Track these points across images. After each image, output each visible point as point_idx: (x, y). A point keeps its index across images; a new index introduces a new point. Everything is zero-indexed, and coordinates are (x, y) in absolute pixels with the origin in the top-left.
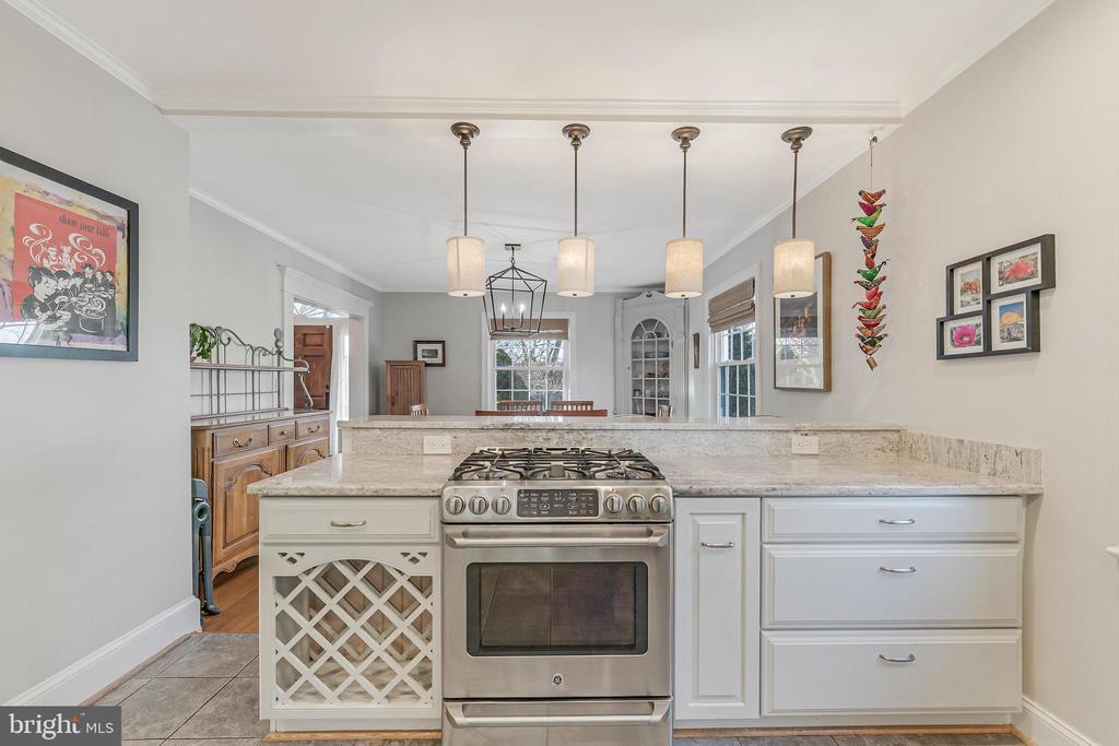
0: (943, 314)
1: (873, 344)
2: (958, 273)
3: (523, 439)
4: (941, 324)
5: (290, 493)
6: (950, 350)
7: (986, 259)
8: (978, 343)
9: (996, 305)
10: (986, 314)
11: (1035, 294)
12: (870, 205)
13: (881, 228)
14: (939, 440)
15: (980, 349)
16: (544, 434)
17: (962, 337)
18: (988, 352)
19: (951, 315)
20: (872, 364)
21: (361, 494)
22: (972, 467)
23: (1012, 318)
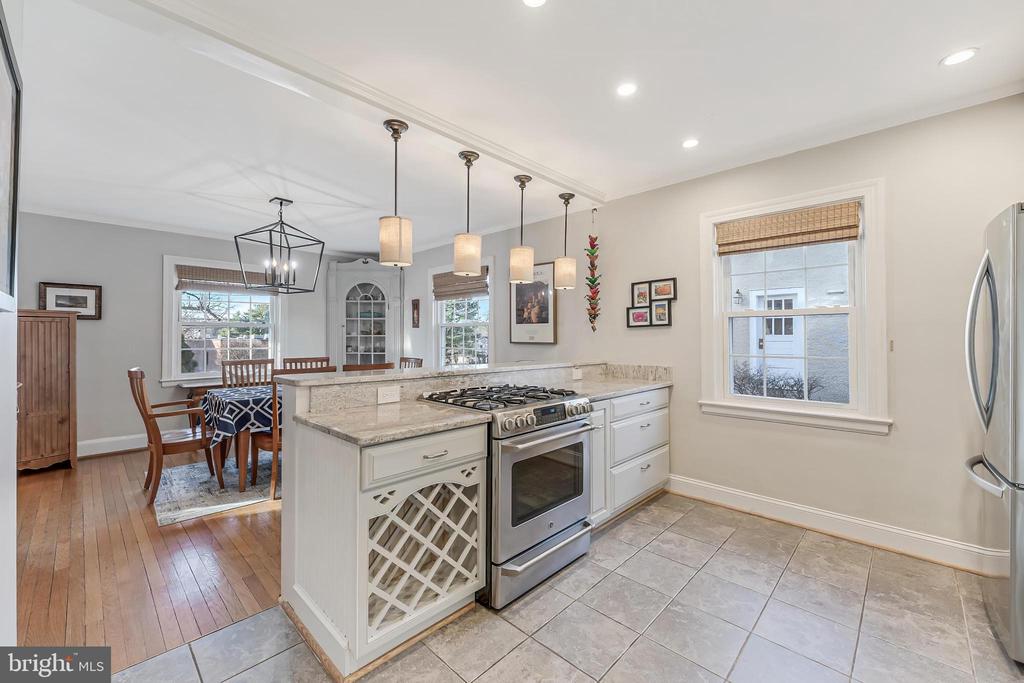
0: (630, 306)
1: (594, 318)
2: (636, 287)
3: (448, 385)
4: (628, 309)
5: (397, 437)
6: (632, 323)
7: (650, 283)
8: (646, 320)
9: (654, 304)
10: (650, 307)
11: (670, 301)
12: (593, 243)
13: (597, 257)
14: (628, 366)
15: (648, 323)
16: (461, 379)
17: (638, 317)
18: (651, 325)
19: (633, 307)
20: (594, 329)
21: (446, 428)
22: (645, 378)
23: (661, 311)
